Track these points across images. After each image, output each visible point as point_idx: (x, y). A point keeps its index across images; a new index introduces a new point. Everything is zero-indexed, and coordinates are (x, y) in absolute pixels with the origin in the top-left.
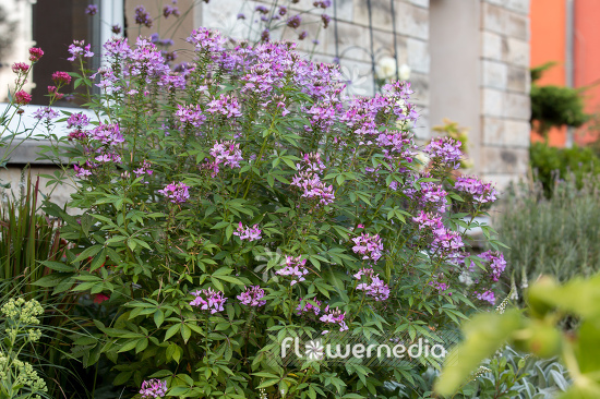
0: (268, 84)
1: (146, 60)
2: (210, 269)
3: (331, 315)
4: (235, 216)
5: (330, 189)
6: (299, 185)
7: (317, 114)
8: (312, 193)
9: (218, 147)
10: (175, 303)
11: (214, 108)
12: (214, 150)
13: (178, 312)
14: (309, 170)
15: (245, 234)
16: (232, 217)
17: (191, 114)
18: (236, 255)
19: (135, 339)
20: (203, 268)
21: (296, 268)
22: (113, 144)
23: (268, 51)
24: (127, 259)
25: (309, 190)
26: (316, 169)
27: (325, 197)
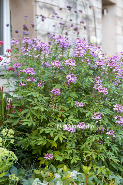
0: (82, 54)
1: (42, 47)
2: (67, 117)
3: (110, 132)
4: (73, 98)
5: (106, 90)
6: (96, 88)
7: (98, 64)
8: (101, 91)
9: (69, 76)
10: (55, 128)
11: (67, 63)
12: (68, 77)
13: (56, 131)
14: (97, 82)
15: (78, 105)
16: (72, 98)
17: (57, 64)
18: (74, 112)
19: (42, 140)
20: (65, 117)
21: (98, 117)
22: (32, 75)
23: (80, 42)
24: (38, 113)
25: (100, 90)
26: (99, 82)
27: (105, 92)
